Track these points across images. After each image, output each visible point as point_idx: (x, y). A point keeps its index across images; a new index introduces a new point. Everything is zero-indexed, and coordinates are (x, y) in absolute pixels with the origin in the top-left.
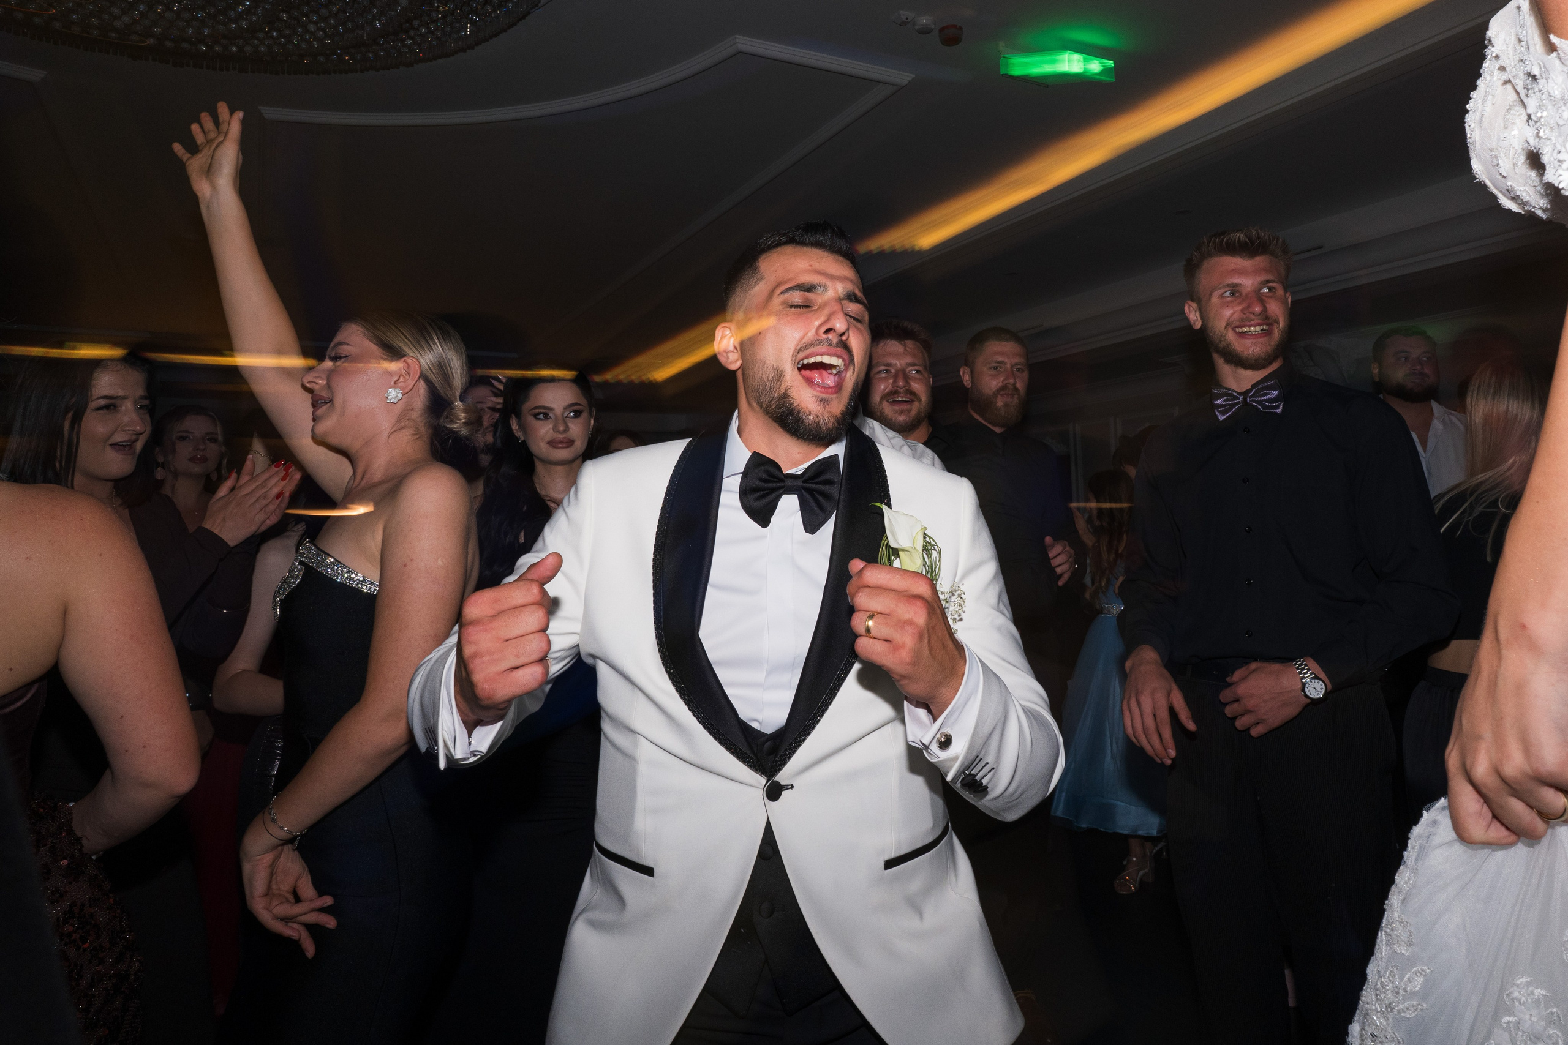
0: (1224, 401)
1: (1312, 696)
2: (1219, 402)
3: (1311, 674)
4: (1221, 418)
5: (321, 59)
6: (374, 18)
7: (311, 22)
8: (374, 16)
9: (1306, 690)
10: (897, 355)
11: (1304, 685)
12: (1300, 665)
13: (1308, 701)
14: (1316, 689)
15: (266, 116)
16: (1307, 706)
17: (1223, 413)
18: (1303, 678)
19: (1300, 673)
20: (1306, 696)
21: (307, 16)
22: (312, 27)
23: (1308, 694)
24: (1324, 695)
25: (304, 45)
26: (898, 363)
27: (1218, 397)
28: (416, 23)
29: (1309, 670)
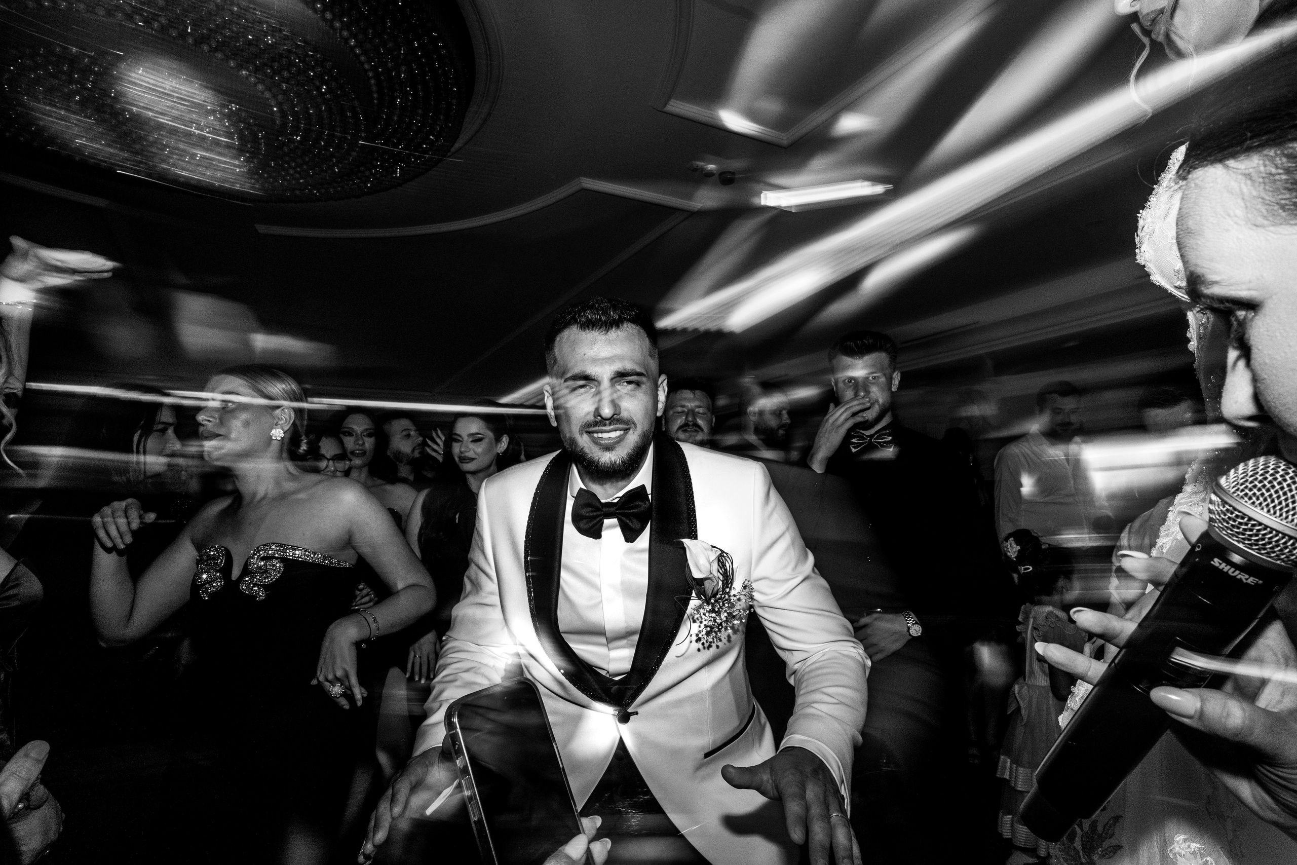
0: (857, 440)
1: (914, 635)
2: (854, 440)
3: (913, 621)
4: (854, 450)
5: (298, 192)
6: (334, 165)
7: (291, 167)
8: (334, 163)
9: (910, 631)
10: (689, 400)
11: (909, 628)
12: (906, 615)
13: (911, 637)
14: (916, 630)
15: (260, 231)
16: (909, 640)
17: (855, 448)
18: (908, 623)
19: (907, 620)
20: (910, 635)
21: (288, 163)
22: (291, 172)
23: (911, 633)
24: (921, 634)
25: (286, 183)
26: (690, 405)
27: (854, 437)
28: (362, 169)
29: (912, 618)
